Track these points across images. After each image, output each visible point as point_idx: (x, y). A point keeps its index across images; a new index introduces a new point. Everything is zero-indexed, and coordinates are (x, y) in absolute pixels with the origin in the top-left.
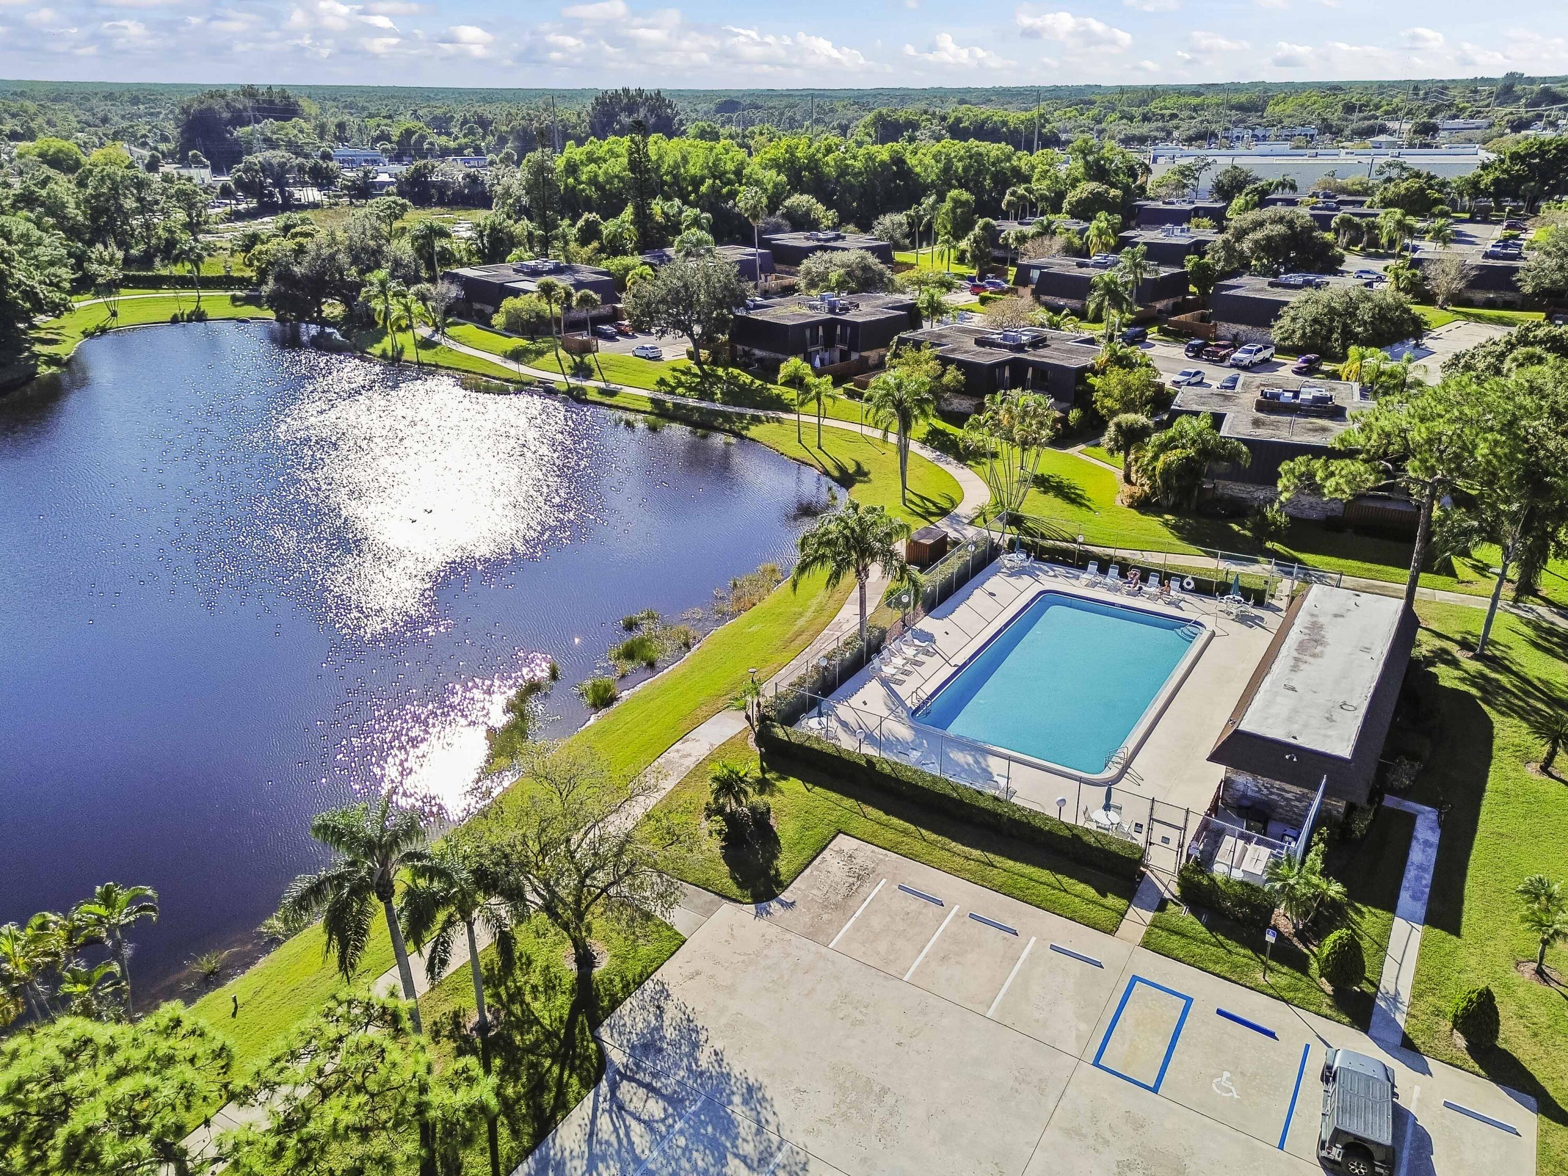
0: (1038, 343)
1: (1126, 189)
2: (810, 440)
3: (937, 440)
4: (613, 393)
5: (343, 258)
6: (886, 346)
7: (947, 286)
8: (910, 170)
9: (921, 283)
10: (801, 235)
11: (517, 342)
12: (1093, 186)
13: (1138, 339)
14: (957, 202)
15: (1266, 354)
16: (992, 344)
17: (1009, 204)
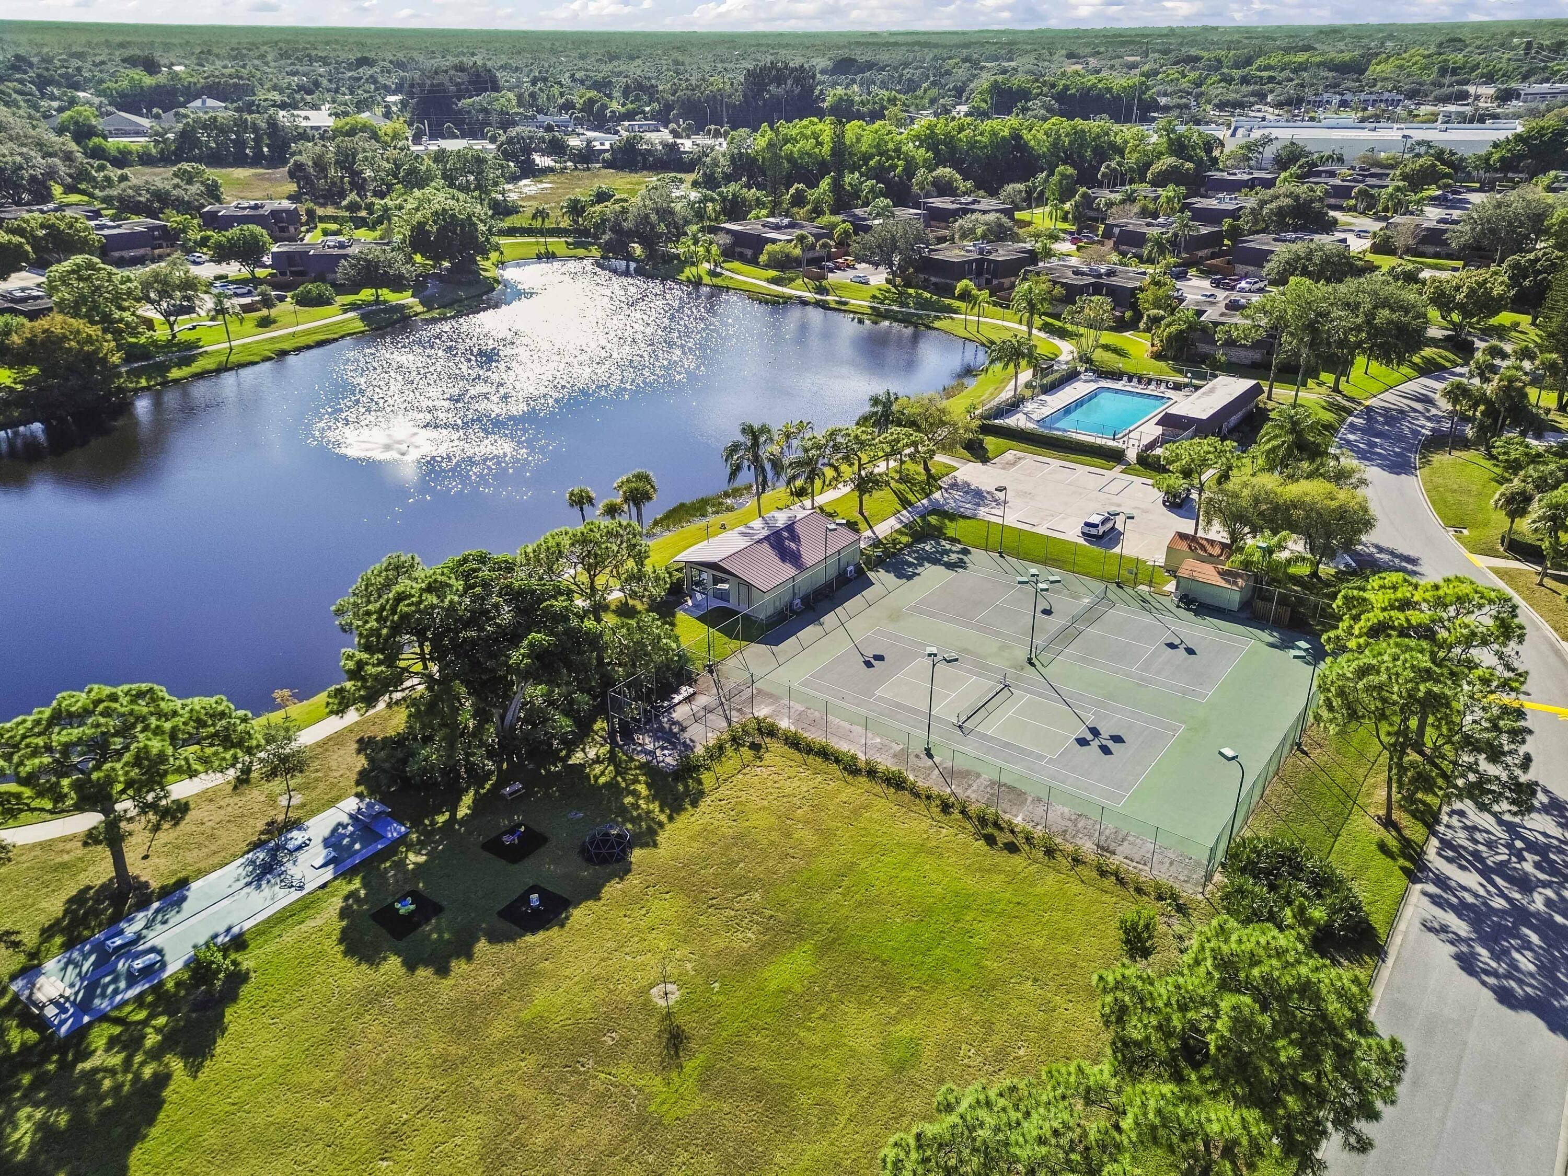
0: (1111, 273)
1: (1200, 163)
2: (972, 328)
3: (1046, 328)
4: (846, 303)
5: (653, 217)
6: (1017, 276)
7: (1054, 238)
8: (1026, 144)
9: (1037, 236)
10: (947, 199)
11: (772, 273)
12: (1170, 160)
13: (1182, 276)
14: (1064, 176)
15: (1262, 285)
16: (1083, 274)
17: (1104, 175)
